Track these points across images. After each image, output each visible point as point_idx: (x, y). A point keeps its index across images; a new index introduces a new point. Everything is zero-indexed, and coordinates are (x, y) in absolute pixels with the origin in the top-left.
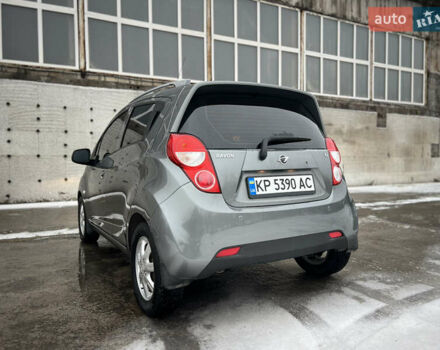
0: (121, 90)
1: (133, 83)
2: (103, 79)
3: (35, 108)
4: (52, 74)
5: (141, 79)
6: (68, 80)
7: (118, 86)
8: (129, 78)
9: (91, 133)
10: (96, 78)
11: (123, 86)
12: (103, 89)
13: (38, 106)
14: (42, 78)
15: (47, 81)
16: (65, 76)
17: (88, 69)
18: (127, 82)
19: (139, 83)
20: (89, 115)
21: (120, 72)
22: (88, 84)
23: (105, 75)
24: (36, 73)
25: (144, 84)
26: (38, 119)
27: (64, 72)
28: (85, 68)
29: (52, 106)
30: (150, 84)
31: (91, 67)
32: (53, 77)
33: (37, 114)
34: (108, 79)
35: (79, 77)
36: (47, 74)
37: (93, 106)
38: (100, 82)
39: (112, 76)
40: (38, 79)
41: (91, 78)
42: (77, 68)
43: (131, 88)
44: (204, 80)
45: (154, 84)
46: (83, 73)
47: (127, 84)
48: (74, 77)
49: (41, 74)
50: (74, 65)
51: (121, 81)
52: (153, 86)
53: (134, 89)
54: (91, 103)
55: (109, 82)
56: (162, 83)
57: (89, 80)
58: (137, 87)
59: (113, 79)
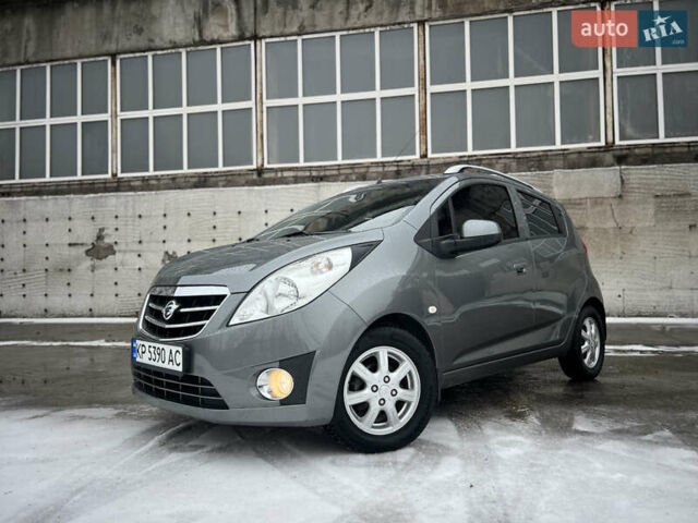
0: (299, 185)
1: (314, 174)
2: (279, 175)
3: (211, 216)
4: (230, 178)
5: (325, 168)
6: (243, 182)
7: (296, 180)
8: (310, 169)
10: (273, 175)
11: (302, 180)
12: (280, 187)
13: (215, 213)
14: (221, 183)
15: (224, 186)
16: (242, 177)
17: (266, 166)
18: (308, 174)
19: (322, 174)
20: (263, 219)
21: (302, 164)
22: (264, 183)
23: (282, 170)
24: (214, 179)
25: (328, 173)
26: (215, 227)
27: (239, 174)
28: (263, 165)
29: (227, 212)
30: (334, 172)
31: (269, 163)
32: (230, 180)
33: (214, 223)
34: (286, 174)
35: (255, 177)
36: (224, 178)
37: (268, 207)
38: (278, 180)
39: (290, 169)
40: (215, 185)
41: (266, 176)
42: (254, 167)
43: (313, 181)
44: (414, 153)
45: (342, 171)
46: (260, 171)
47: (309, 177)
48: (250, 177)
49: (220, 178)
50: (252, 164)
51: (300, 174)
52: (340, 174)
53: (317, 181)
54: (266, 204)
55: (286, 178)
56: (351, 168)
57: (265, 179)
58: (321, 179)
59: (291, 174)
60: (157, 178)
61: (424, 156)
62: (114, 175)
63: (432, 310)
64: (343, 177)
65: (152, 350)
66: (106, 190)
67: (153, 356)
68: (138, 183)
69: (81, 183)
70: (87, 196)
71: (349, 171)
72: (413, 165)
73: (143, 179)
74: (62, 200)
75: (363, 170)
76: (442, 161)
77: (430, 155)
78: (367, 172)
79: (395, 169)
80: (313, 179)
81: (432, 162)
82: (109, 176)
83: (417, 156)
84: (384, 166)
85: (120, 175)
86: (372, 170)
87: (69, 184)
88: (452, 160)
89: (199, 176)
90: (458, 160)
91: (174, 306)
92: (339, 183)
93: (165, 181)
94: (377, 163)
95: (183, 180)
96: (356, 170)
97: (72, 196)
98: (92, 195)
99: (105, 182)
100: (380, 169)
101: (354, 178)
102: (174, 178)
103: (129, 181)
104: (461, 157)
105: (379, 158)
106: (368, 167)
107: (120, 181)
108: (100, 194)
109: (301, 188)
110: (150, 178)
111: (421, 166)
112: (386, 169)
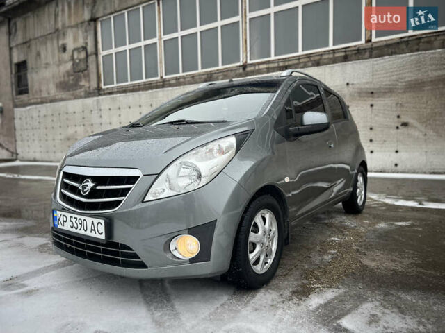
1: (281, 64)
2: (257, 67)
5: (289, 59)
6: (234, 75)
7: (269, 70)
8: (278, 61)
10: (253, 68)
14: (220, 77)
15: (222, 79)
16: (233, 72)
17: (249, 62)
18: (276, 65)
19: (287, 64)
21: (272, 57)
22: (247, 74)
23: (259, 64)
24: (216, 75)
25: (290, 63)
27: (232, 70)
28: (246, 62)
30: (296, 62)
31: (251, 60)
34: (262, 67)
35: (241, 71)
36: (222, 74)
38: (255, 71)
40: (217, 79)
41: (249, 69)
42: (241, 63)
43: (280, 70)
44: (360, 39)
45: (301, 61)
46: (244, 66)
47: (276, 67)
48: (238, 72)
49: (220, 74)
50: (239, 61)
51: (271, 65)
52: (300, 63)
53: (283, 70)
55: (261, 69)
56: (308, 57)
60: (184, 77)
61: (369, 41)
62: (162, 77)
64: (302, 65)
65: (74, 220)
66: (157, 87)
67: (75, 225)
68: (173, 82)
69: (145, 84)
70: (147, 92)
71: (306, 60)
72: (358, 50)
73: (177, 79)
74: (136, 94)
75: (317, 58)
76: (385, 43)
77: (374, 39)
78: (320, 59)
79: (343, 54)
81: (375, 45)
82: (158, 78)
83: (363, 41)
84: (334, 53)
85: (164, 77)
86: (324, 57)
87: (139, 85)
88: (394, 41)
89: (207, 73)
90: (399, 41)
91: (90, 184)
93: (189, 79)
94: (329, 51)
95: (198, 77)
96: (312, 59)
97: (141, 92)
98: (150, 91)
99: (157, 82)
100: (331, 56)
101: (310, 64)
102: (193, 77)
103: (169, 80)
104: (401, 38)
105: (331, 47)
106: (321, 55)
107: (164, 81)
108: (154, 90)
110: (180, 78)
111: (365, 49)
112: (337, 55)
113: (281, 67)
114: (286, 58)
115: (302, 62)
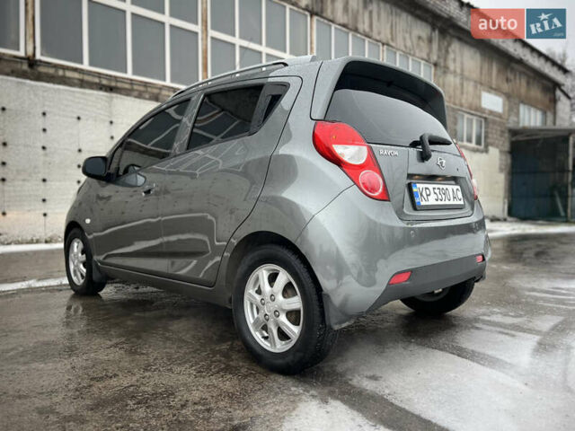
0: (88, 91)
1: (105, 82)
2: (61, 73)
5: (116, 79)
7: (83, 84)
8: (99, 75)
9: (44, 148)
10: (51, 71)
11: (91, 86)
12: (61, 87)
17: (38, 56)
18: (97, 80)
19: (113, 84)
20: (41, 123)
21: (86, 66)
22: (39, 78)
23: (65, 68)
25: (119, 85)
27: (2, 58)
28: (34, 55)
30: (127, 86)
31: (42, 54)
34: (69, 74)
35: (25, 67)
37: (46, 109)
38: (56, 77)
39: (75, 70)
41: (42, 69)
42: (22, 54)
43: (101, 89)
45: (135, 87)
46: (32, 62)
47: (96, 84)
50: (18, 49)
51: (87, 78)
52: (132, 90)
53: (106, 91)
54: (44, 105)
55: (69, 78)
56: (144, 86)
57: (40, 73)
58: (111, 89)
59: (76, 75)
63: (88, 221)
64: (136, 93)
71: (142, 89)
75: (156, 91)
78: (159, 94)
80: (101, 87)
86: (164, 93)
92: (133, 99)
96: (149, 89)
101: (147, 96)
105: (168, 83)
106: (160, 89)
109: (90, 95)
113: (104, 86)
114: (110, 76)
115: (137, 90)
